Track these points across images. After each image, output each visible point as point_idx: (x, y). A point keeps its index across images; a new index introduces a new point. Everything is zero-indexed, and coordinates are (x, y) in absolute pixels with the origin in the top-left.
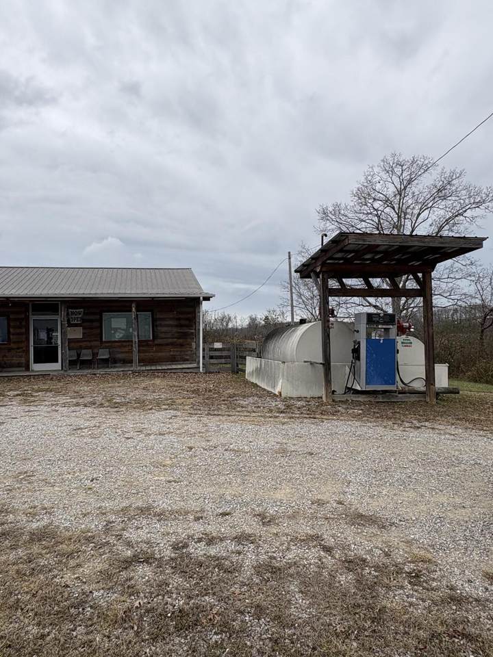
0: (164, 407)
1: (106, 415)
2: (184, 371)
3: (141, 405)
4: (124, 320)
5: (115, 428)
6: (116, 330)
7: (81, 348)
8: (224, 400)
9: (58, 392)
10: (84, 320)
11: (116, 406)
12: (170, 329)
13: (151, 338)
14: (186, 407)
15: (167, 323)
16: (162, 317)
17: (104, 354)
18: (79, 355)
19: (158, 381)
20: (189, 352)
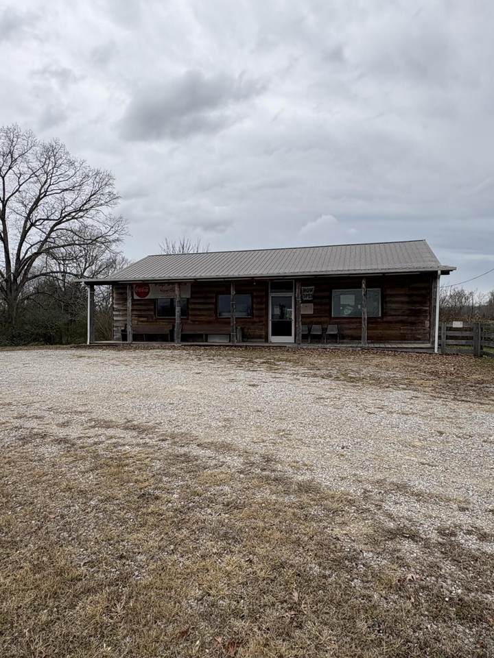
0: (401, 386)
1: (343, 388)
2: (416, 350)
3: (377, 382)
4: (353, 297)
5: (355, 402)
6: (344, 306)
7: (312, 323)
8: (472, 386)
9: (296, 363)
10: (314, 297)
11: (352, 380)
12: (400, 305)
13: (380, 315)
14: (427, 389)
15: (396, 299)
16: (391, 293)
17: (332, 330)
18: (310, 330)
19: (389, 360)
20: (422, 331)
